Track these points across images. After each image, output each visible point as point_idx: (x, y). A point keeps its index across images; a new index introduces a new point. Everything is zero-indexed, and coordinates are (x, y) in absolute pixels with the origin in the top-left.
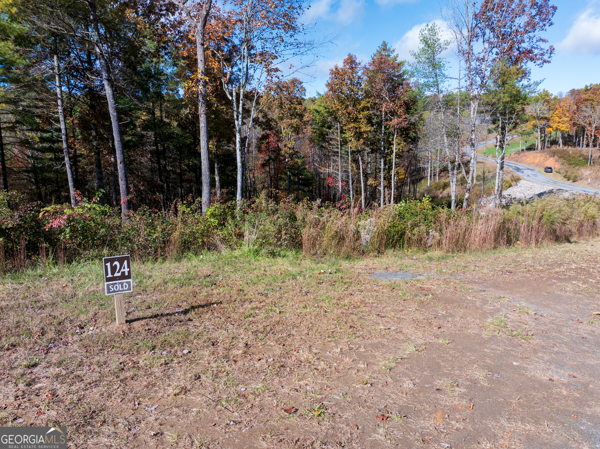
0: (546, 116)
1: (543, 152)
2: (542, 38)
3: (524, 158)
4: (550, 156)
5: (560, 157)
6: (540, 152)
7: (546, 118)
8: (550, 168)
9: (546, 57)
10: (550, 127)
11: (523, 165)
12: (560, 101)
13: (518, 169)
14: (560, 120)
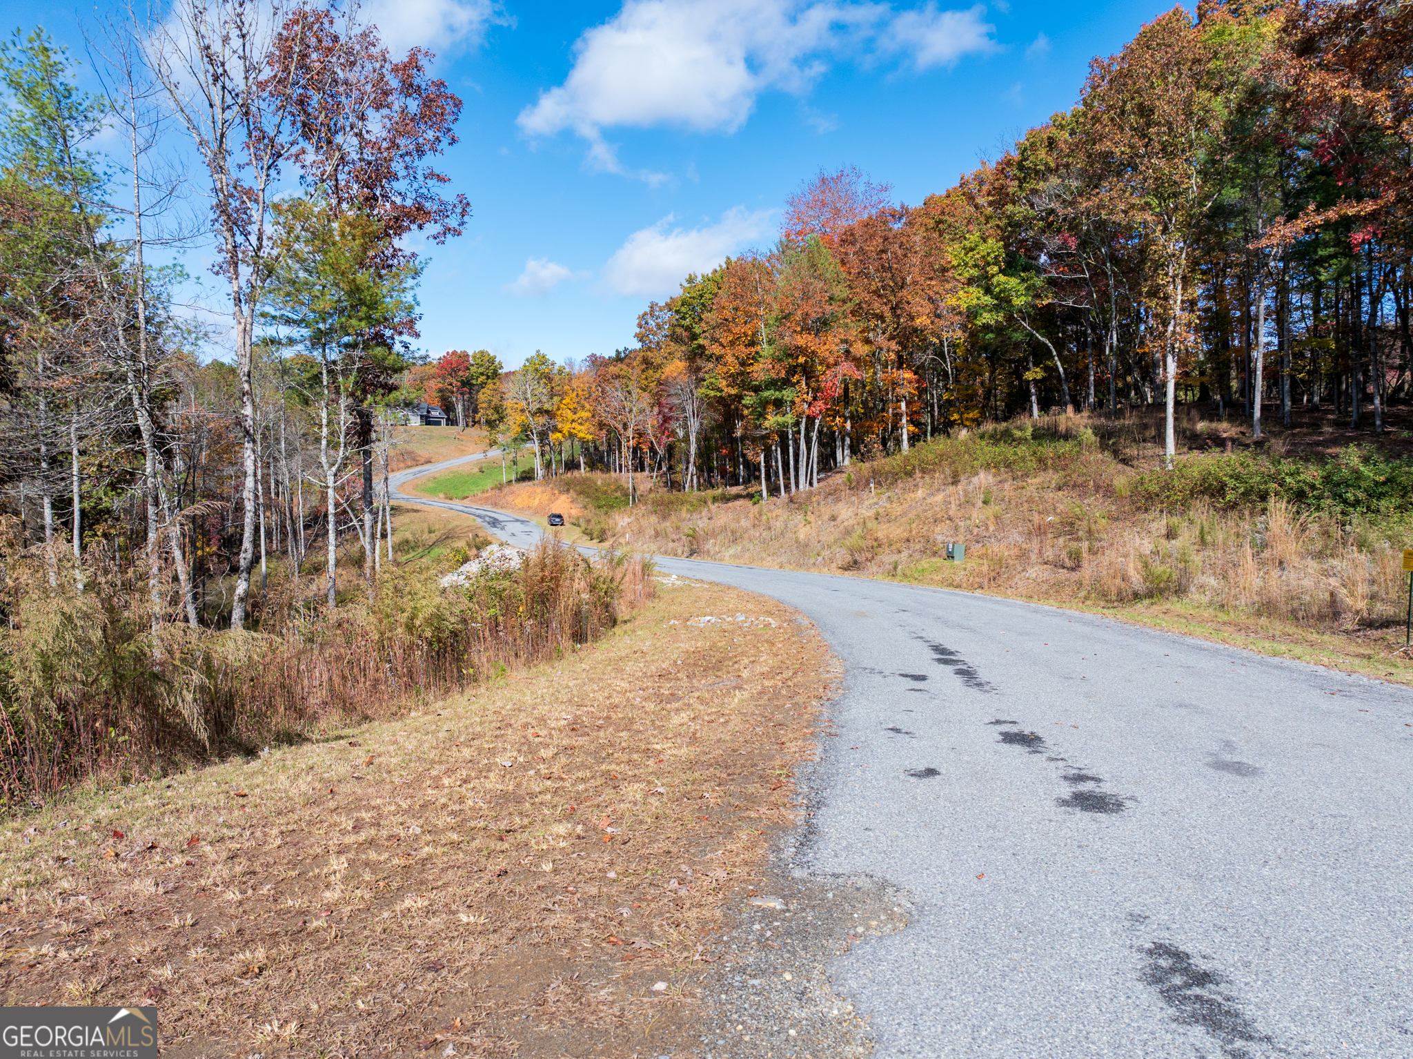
0: (547, 406)
1: (548, 483)
2: (437, 171)
3: (510, 498)
4: (560, 492)
5: (580, 493)
6: (541, 484)
7: (547, 412)
8: (559, 516)
9: (453, 222)
10: (556, 429)
11: (509, 512)
12: (570, 377)
13: (494, 523)
14: (575, 417)
